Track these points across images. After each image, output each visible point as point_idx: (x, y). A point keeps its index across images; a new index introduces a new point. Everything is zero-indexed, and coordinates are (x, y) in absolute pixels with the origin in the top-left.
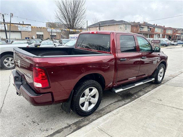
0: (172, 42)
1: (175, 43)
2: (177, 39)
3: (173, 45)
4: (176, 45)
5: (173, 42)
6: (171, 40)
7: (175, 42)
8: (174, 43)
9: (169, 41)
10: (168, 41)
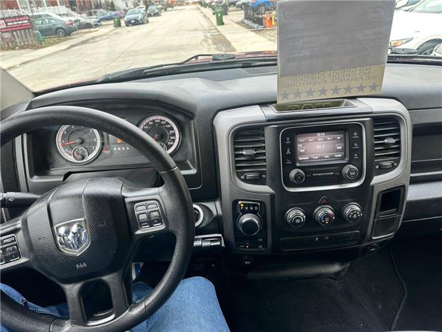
0: (84, 18)
1: (92, 20)
2: (93, 6)
3: (88, 26)
4: (96, 26)
5: (84, 15)
6: (77, 8)
7: (90, 14)
8: (88, 21)
9: (73, 13)
10: (71, 15)
